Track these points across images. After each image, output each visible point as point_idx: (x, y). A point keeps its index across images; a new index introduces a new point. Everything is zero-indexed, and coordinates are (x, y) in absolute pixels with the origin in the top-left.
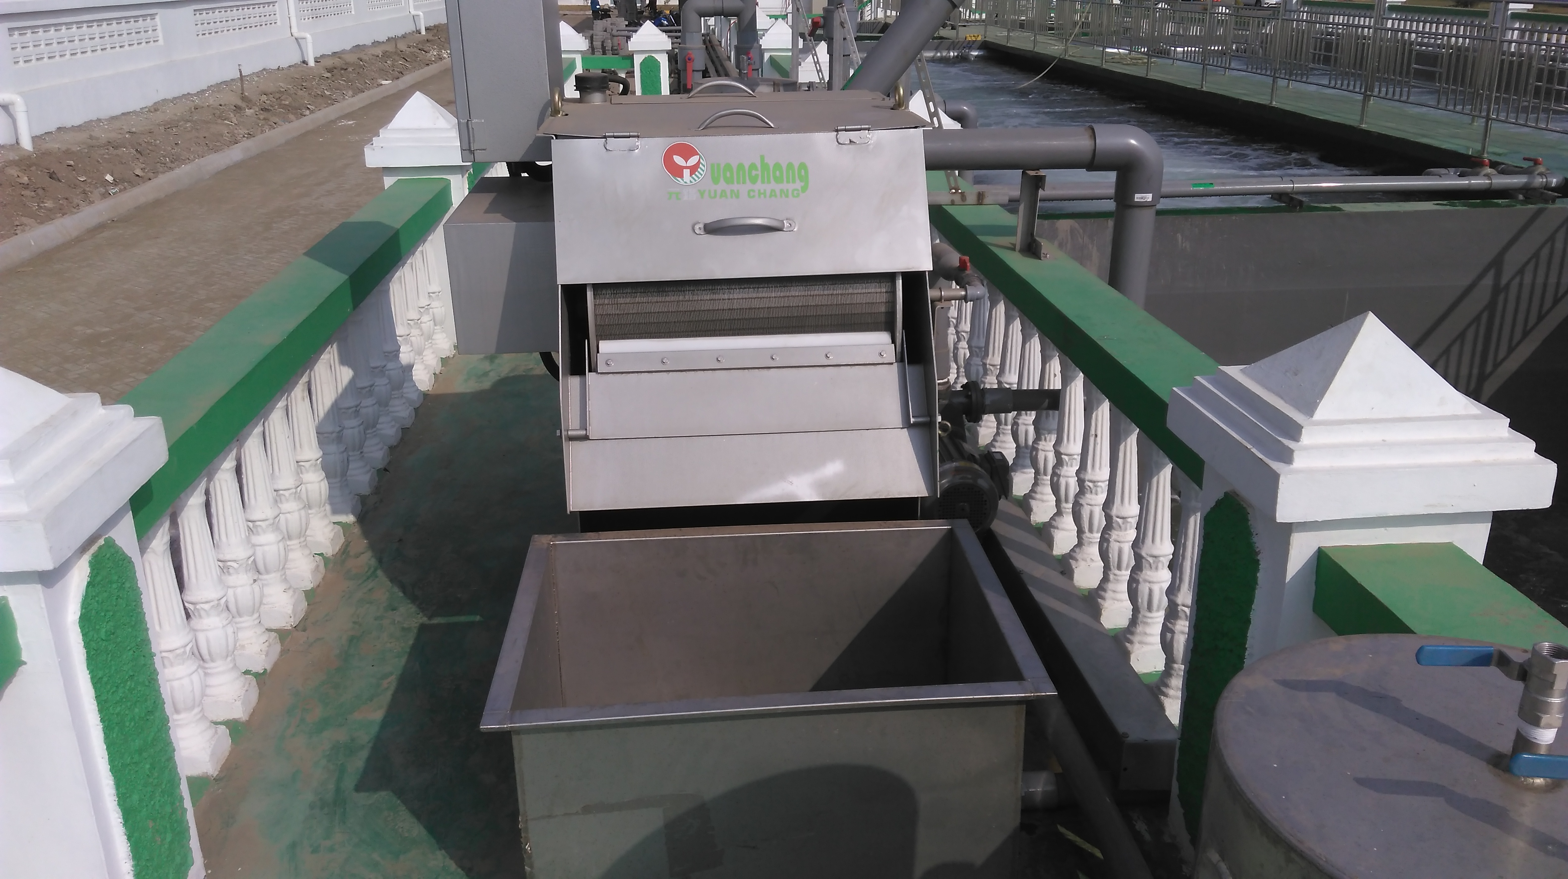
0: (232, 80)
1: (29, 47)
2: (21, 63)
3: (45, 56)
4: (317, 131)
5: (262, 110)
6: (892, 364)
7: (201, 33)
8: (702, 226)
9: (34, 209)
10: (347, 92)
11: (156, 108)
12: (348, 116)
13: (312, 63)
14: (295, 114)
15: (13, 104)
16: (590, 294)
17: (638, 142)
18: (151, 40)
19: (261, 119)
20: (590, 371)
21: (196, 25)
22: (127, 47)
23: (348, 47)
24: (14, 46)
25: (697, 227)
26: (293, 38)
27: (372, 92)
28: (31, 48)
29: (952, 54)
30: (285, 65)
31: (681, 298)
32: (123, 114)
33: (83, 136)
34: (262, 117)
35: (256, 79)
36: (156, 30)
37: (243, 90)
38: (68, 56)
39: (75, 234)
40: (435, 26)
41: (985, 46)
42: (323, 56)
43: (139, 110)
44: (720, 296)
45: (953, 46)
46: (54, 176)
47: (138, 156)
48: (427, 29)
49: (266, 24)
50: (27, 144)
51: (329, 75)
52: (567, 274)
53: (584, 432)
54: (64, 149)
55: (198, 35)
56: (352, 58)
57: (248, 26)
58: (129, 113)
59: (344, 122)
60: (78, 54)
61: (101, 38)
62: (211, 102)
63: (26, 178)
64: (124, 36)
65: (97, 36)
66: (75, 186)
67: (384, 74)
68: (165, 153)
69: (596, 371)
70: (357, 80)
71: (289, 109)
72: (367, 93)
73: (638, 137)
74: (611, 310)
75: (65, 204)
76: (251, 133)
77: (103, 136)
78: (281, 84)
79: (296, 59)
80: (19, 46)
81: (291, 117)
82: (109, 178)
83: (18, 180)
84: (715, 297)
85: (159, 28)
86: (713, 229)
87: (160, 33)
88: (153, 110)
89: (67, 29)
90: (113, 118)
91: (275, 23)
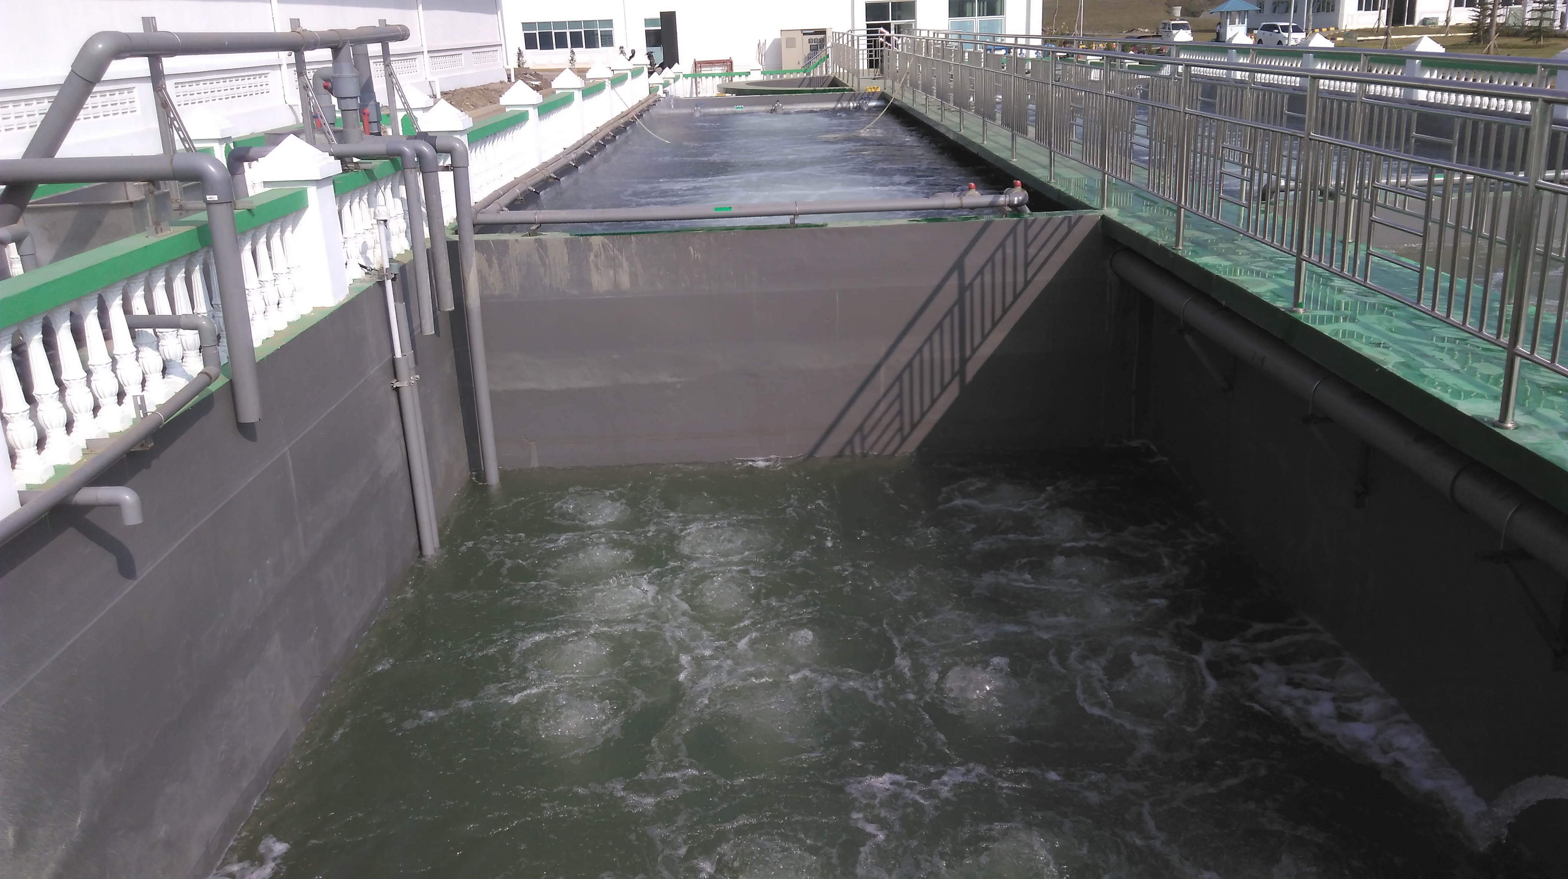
41: (884, 97)
45: (854, 98)
91: (267, 92)
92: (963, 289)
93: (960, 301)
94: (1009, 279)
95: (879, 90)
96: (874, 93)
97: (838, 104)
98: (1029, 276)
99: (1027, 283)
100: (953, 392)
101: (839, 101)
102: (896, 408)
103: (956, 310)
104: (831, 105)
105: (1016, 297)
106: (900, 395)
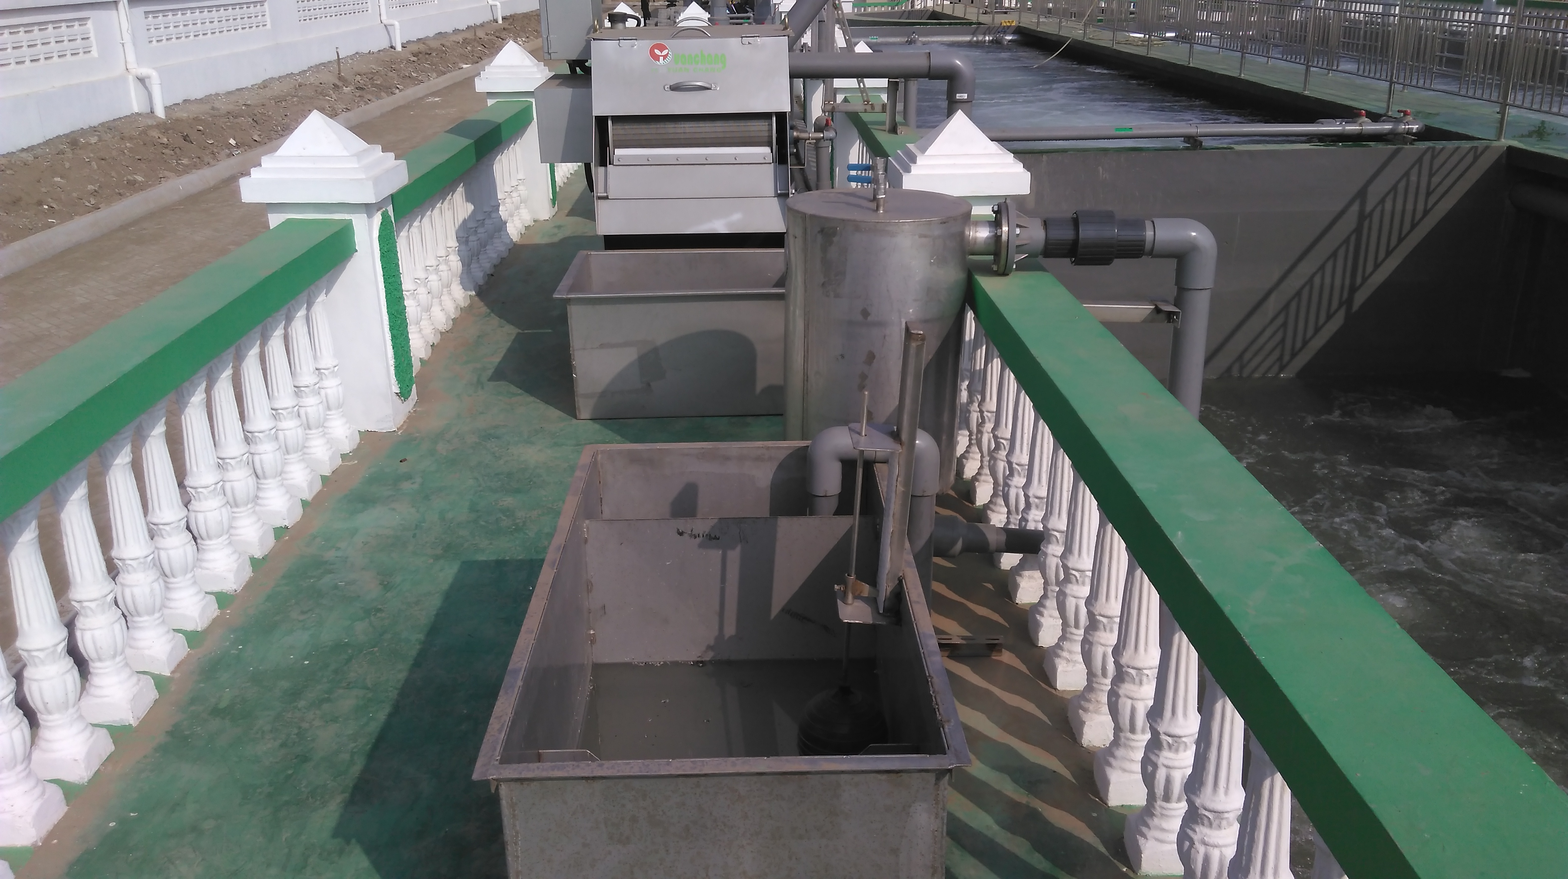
0: (329, 62)
1: (160, 28)
2: (154, 42)
3: (173, 36)
4: (408, 106)
5: (357, 88)
6: (771, 163)
7: (302, 19)
8: (669, 86)
9: (174, 165)
10: (432, 74)
11: (265, 85)
12: (434, 94)
13: (399, 48)
14: (386, 92)
15: (149, 77)
16: (610, 123)
17: (636, 42)
18: (261, 24)
19: (357, 96)
20: (610, 164)
21: (299, 11)
22: (240, 30)
23: (431, 35)
24: (148, 27)
25: (666, 87)
26: (383, 25)
27: (454, 73)
28: (162, 29)
29: (987, 38)
30: (375, 49)
31: (658, 126)
32: (238, 90)
33: (206, 107)
34: (358, 95)
35: (350, 61)
36: (264, 15)
37: (339, 71)
38: (192, 37)
39: (212, 183)
40: (511, 16)
41: (1019, 31)
42: (408, 42)
43: (250, 87)
44: (679, 126)
45: (989, 30)
46: (188, 138)
47: (255, 124)
48: (503, 18)
49: (359, 12)
50: (160, 113)
51: (415, 59)
52: (599, 110)
53: (606, 194)
54: (191, 117)
55: (300, 21)
56: (435, 44)
57: (343, 13)
58: (242, 89)
59: (430, 99)
60: (200, 36)
61: (219, 21)
62: (312, 81)
63: (166, 140)
64: (238, 20)
65: (216, 20)
66: (205, 148)
67: (465, 59)
68: (276, 123)
69: (613, 164)
70: (441, 63)
71: (380, 88)
72: (448, 75)
73: (636, 39)
74: (622, 132)
75: (198, 161)
76: (349, 108)
77: (224, 108)
78: (373, 66)
79: (385, 44)
80: (152, 27)
81: (383, 94)
82: (232, 142)
83: (159, 140)
84: (676, 126)
85: (267, 13)
86: (675, 88)
87: (268, 18)
88: (262, 87)
89: (192, 13)
90: (229, 93)
91: (367, 11)
92: (1362, 216)
93: (1358, 230)
94: (1410, 207)
95: (1014, 24)
96: (1008, 27)
97: (973, 37)
98: (1429, 206)
99: (1426, 212)
100: (1338, 321)
101: (974, 34)
102: (1280, 335)
103: (1353, 238)
104: (967, 39)
105: (1414, 226)
106: (1285, 325)
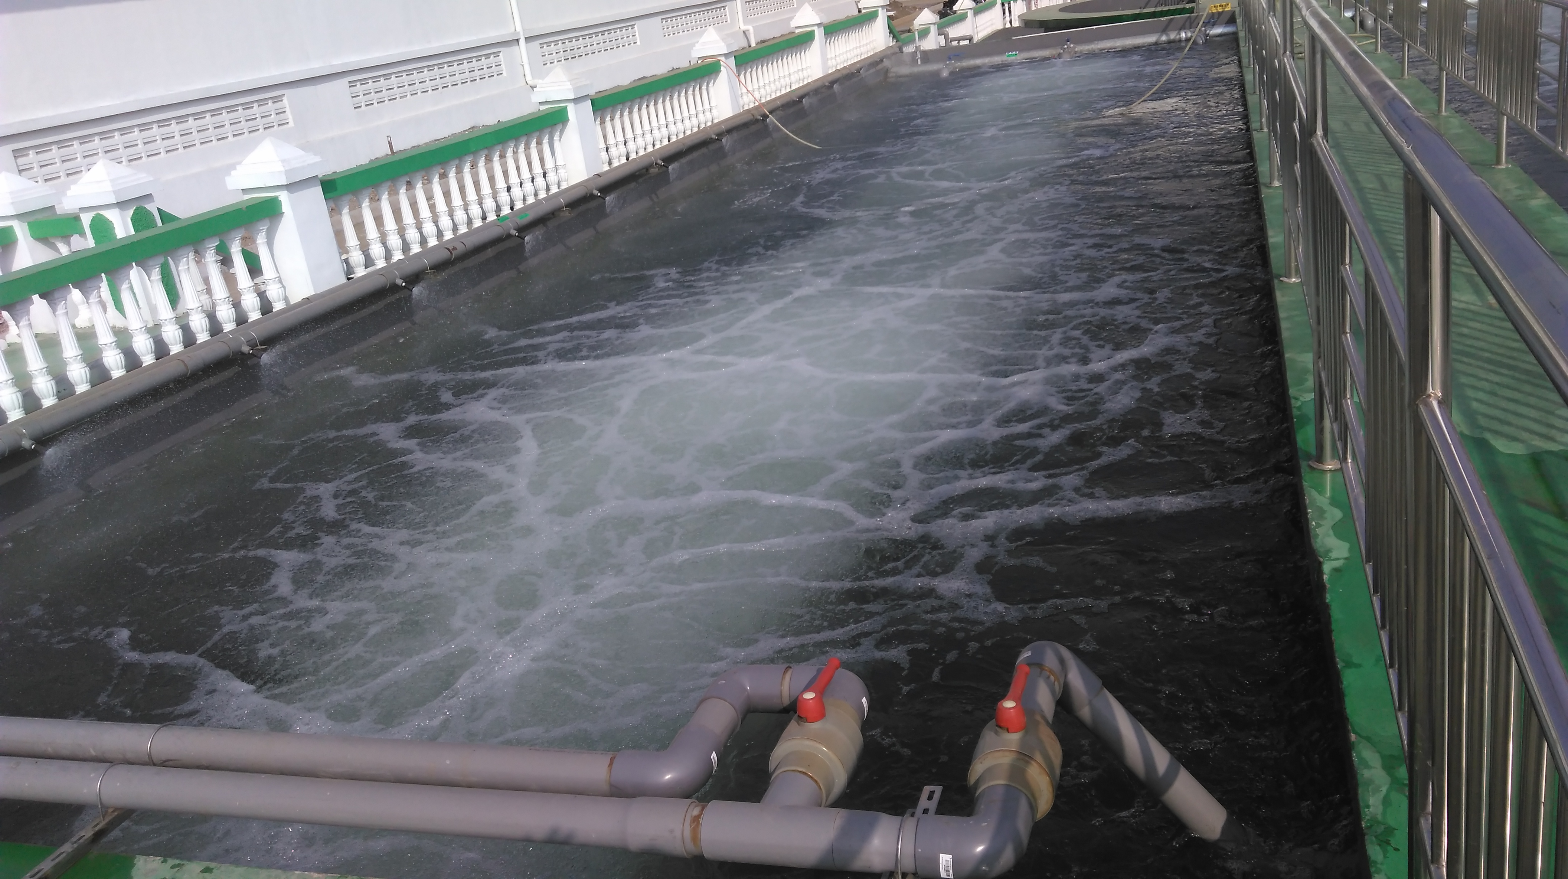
7: (666, 35)
18: (631, 42)
21: (663, 29)
29: (1183, 35)
80: (547, 53)
95: (1228, 8)
96: (1220, 14)
97: (1161, 35)
101: (1164, 30)
104: (1151, 39)
